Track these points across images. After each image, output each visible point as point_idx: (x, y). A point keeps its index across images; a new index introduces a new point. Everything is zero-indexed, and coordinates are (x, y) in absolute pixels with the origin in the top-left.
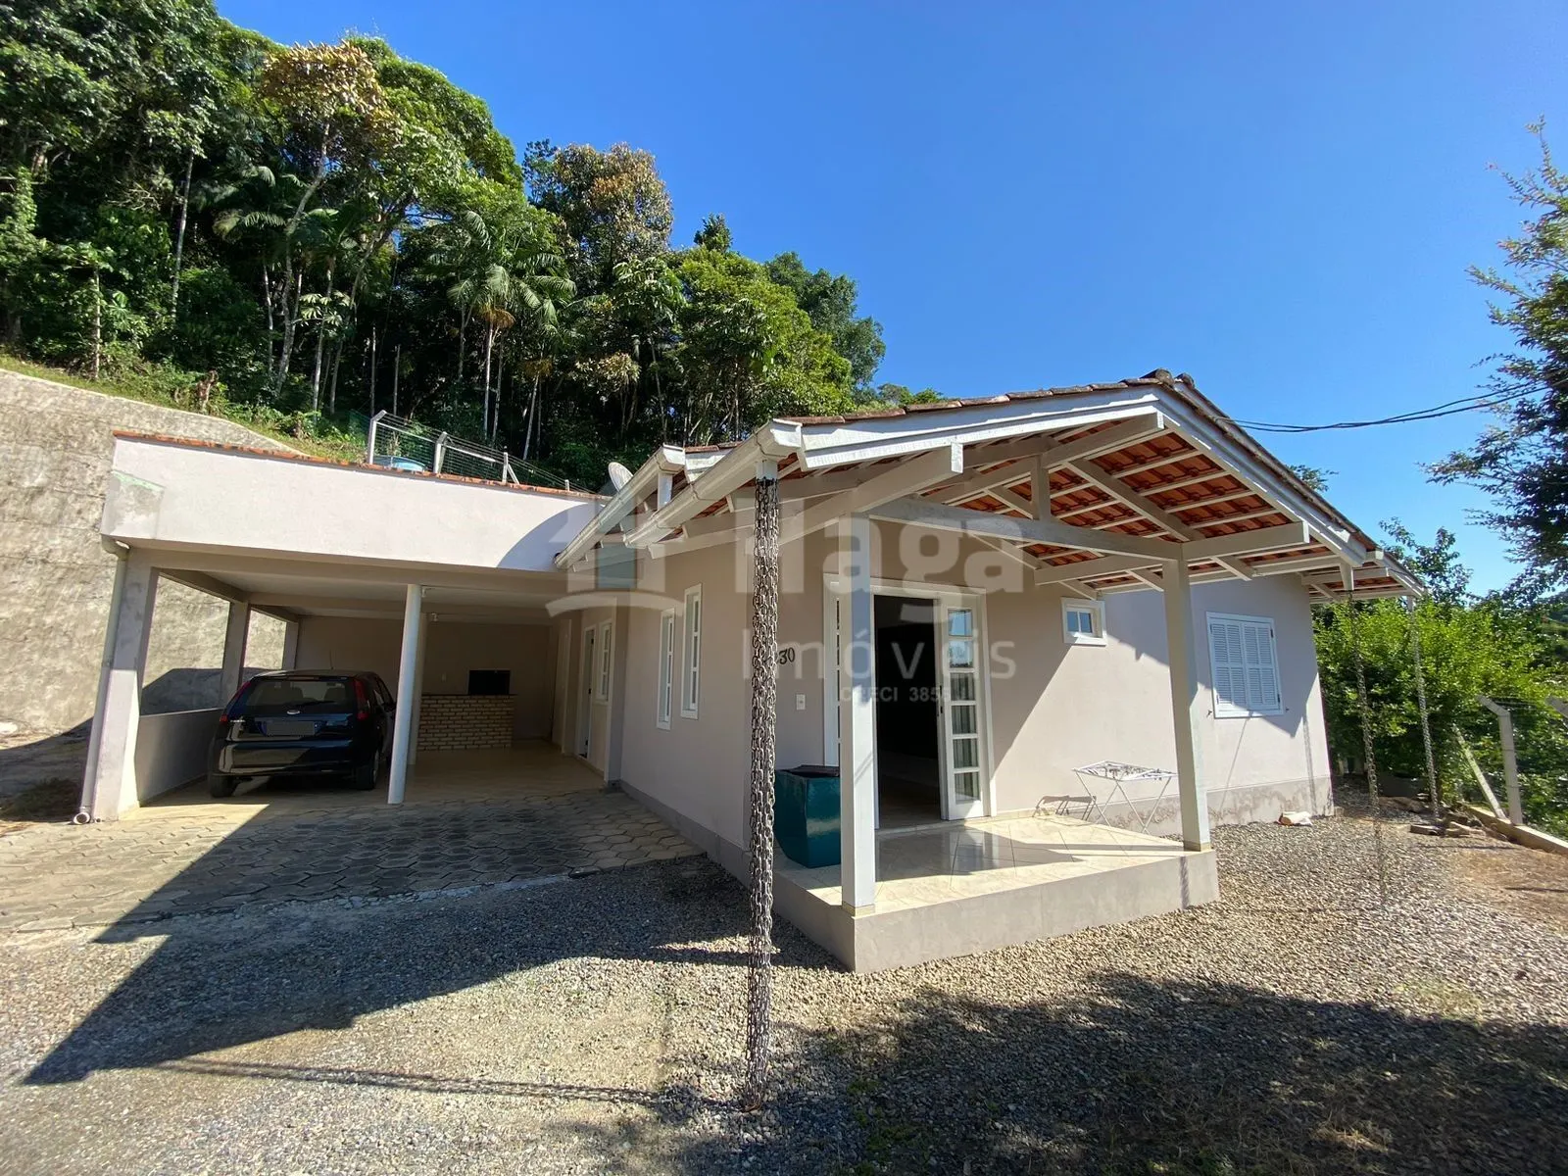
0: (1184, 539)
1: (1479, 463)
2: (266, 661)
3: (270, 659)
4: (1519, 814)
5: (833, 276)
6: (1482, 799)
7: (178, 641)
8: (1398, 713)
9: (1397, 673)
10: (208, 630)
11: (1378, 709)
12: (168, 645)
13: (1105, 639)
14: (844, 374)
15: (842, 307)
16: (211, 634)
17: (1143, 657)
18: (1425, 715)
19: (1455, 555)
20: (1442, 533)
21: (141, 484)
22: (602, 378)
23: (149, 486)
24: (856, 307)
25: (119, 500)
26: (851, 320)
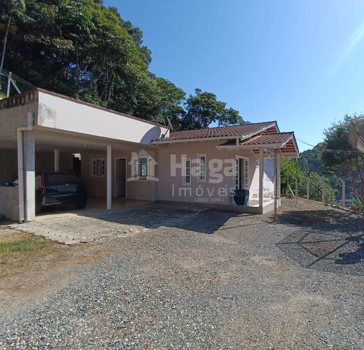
0: (281, 152)
4: (296, 195)
14: (145, 69)
15: (139, 40)
21: (48, 108)
22: (54, 46)
23: (51, 109)
24: (142, 41)
25: (42, 114)
26: (141, 46)
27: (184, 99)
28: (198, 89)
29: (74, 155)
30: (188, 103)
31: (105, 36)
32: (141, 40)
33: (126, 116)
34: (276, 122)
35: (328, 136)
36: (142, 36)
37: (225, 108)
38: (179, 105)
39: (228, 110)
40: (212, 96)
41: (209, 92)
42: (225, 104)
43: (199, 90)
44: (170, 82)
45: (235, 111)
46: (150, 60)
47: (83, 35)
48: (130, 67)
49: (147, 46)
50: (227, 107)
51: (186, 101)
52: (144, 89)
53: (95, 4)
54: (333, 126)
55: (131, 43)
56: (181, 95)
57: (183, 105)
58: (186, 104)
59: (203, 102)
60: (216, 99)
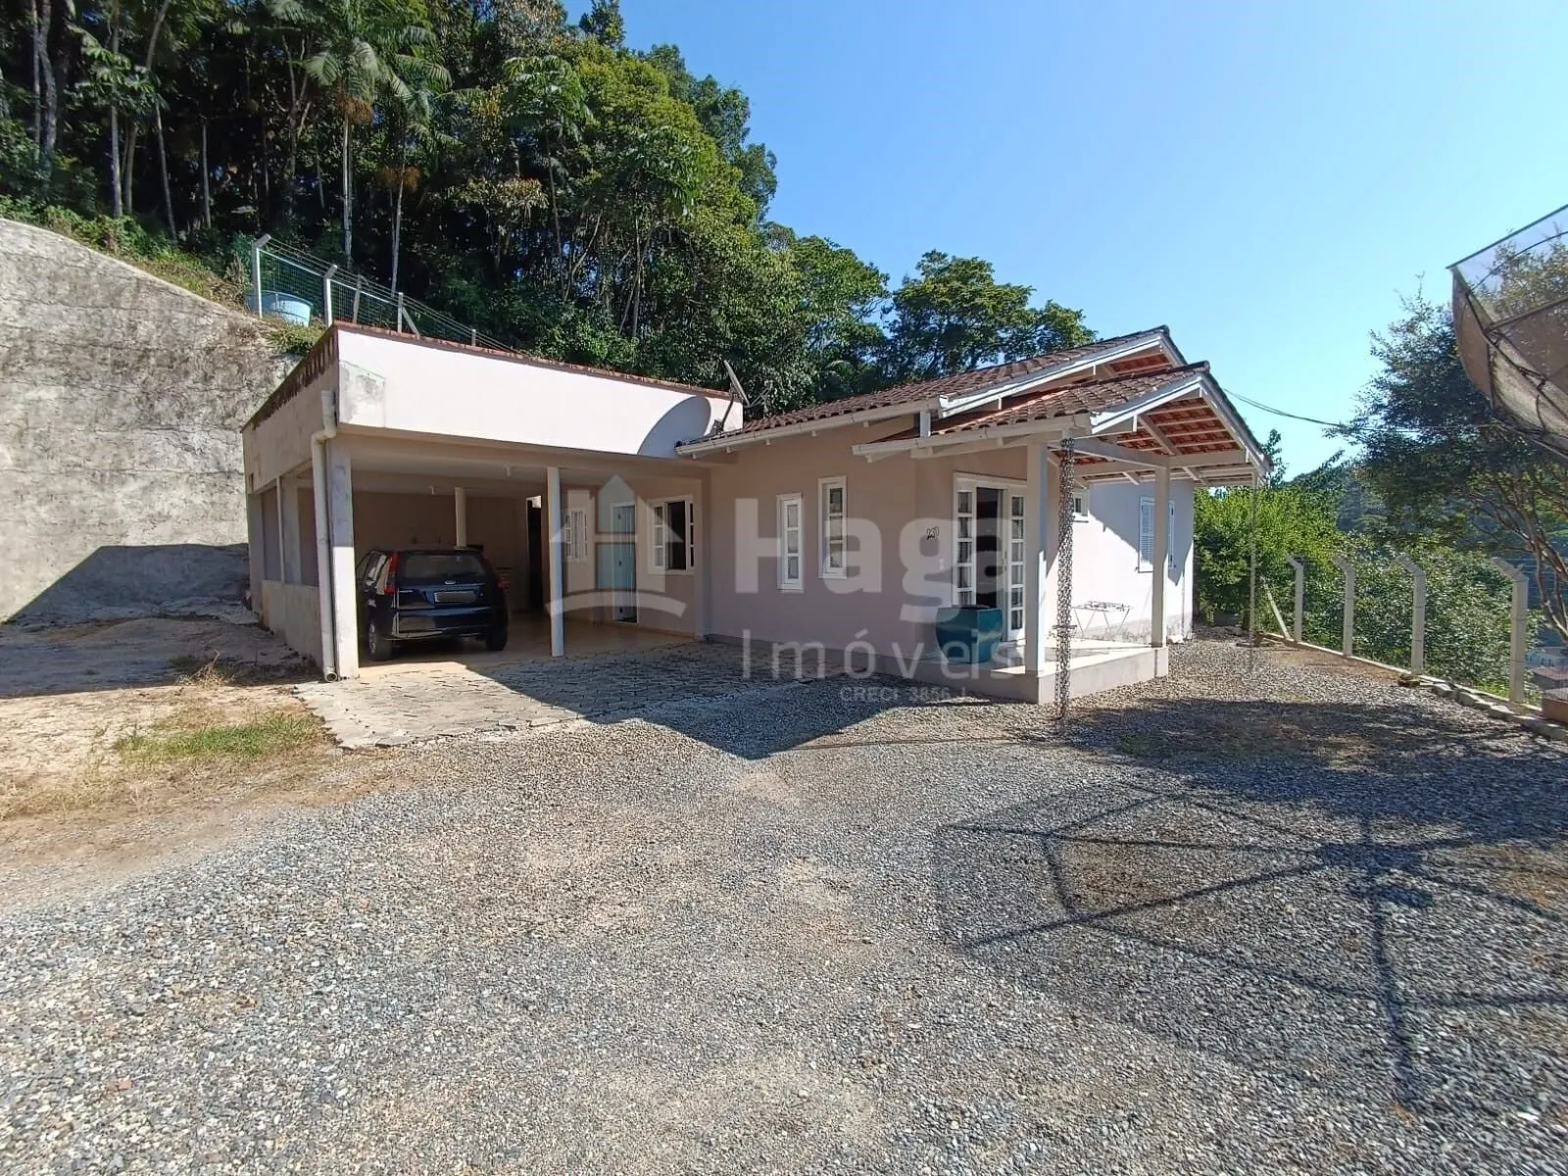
0: (1171, 453)
1: (1351, 430)
2: (206, 536)
3: (210, 534)
4: (1299, 635)
5: (724, 86)
6: (1277, 629)
7: (95, 514)
8: (1235, 568)
9: (1236, 540)
10: (127, 502)
11: (1223, 566)
12: (84, 520)
13: (1090, 518)
14: (749, 217)
15: (737, 128)
16: (133, 506)
17: (1107, 529)
18: (1252, 569)
19: (1278, 451)
20: (1274, 433)
21: (365, 374)
22: (498, 205)
23: (372, 377)
24: (748, 129)
25: (351, 390)
26: (744, 146)
27: (884, 294)
28: (934, 252)
29: (530, 503)
30: (898, 308)
31: (623, 141)
32: (745, 126)
33: (590, 374)
34: (1164, 331)
35: (1395, 364)
36: (746, 115)
37: (1027, 308)
38: (866, 320)
39: (1041, 312)
40: (975, 268)
41: (967, 256)
42: (1023, 293)
43: (939, 254)
44: (837, 245)
45: (1067, 311)
46: (771, 186)
47: (565, 150)
48: (694, 216)
49: (763, 145)
50: (1035, 303)
51: (889, 302)
52: (742, 281)
53: (602, 48)
54: (1414, 315)
55: (693, 141)
56: (869, 279)
57: (882, 318)
58: (890, 310)
59: (943, 295)
60: (993, 276)
